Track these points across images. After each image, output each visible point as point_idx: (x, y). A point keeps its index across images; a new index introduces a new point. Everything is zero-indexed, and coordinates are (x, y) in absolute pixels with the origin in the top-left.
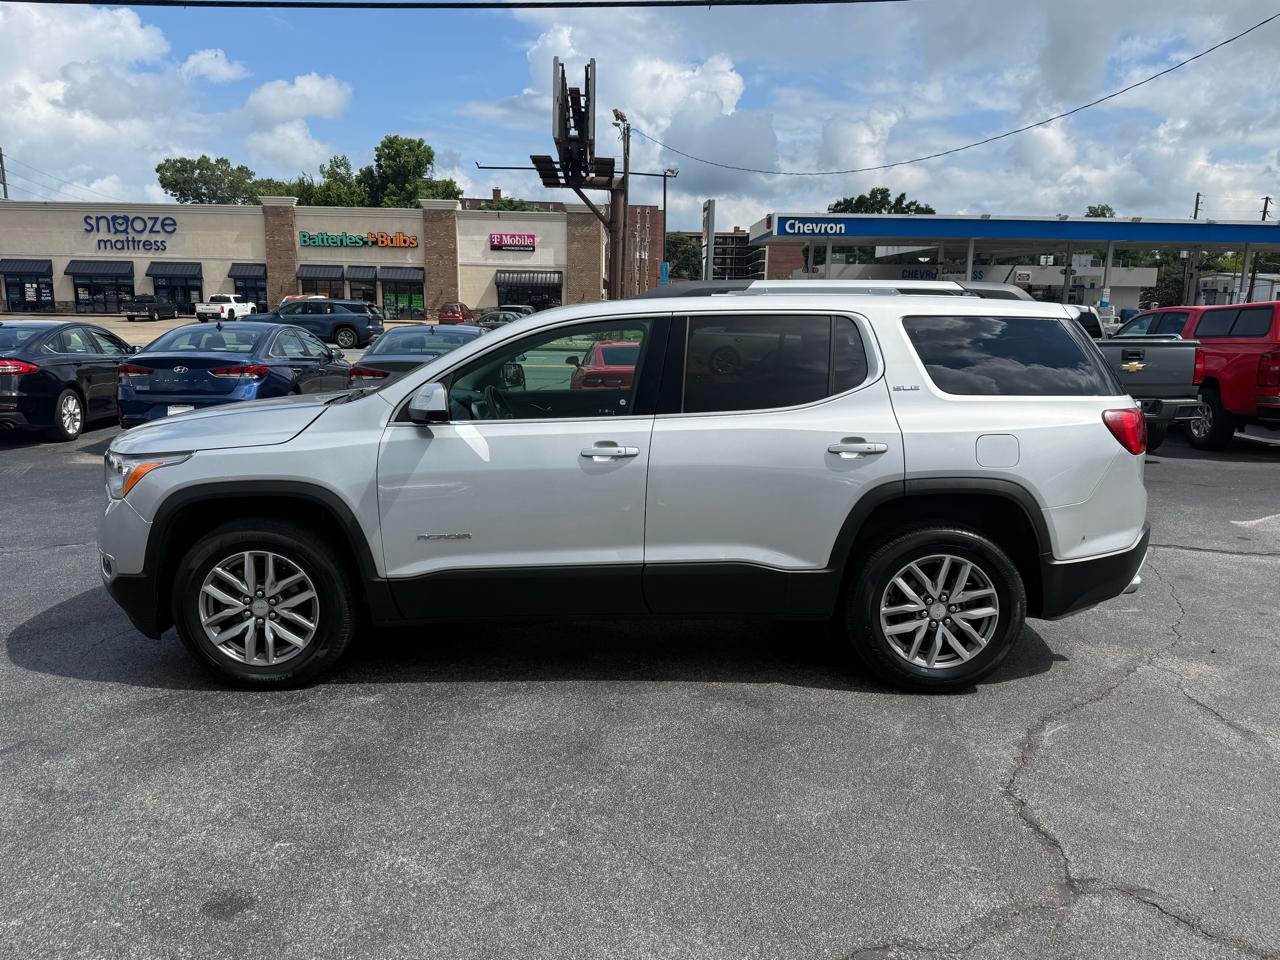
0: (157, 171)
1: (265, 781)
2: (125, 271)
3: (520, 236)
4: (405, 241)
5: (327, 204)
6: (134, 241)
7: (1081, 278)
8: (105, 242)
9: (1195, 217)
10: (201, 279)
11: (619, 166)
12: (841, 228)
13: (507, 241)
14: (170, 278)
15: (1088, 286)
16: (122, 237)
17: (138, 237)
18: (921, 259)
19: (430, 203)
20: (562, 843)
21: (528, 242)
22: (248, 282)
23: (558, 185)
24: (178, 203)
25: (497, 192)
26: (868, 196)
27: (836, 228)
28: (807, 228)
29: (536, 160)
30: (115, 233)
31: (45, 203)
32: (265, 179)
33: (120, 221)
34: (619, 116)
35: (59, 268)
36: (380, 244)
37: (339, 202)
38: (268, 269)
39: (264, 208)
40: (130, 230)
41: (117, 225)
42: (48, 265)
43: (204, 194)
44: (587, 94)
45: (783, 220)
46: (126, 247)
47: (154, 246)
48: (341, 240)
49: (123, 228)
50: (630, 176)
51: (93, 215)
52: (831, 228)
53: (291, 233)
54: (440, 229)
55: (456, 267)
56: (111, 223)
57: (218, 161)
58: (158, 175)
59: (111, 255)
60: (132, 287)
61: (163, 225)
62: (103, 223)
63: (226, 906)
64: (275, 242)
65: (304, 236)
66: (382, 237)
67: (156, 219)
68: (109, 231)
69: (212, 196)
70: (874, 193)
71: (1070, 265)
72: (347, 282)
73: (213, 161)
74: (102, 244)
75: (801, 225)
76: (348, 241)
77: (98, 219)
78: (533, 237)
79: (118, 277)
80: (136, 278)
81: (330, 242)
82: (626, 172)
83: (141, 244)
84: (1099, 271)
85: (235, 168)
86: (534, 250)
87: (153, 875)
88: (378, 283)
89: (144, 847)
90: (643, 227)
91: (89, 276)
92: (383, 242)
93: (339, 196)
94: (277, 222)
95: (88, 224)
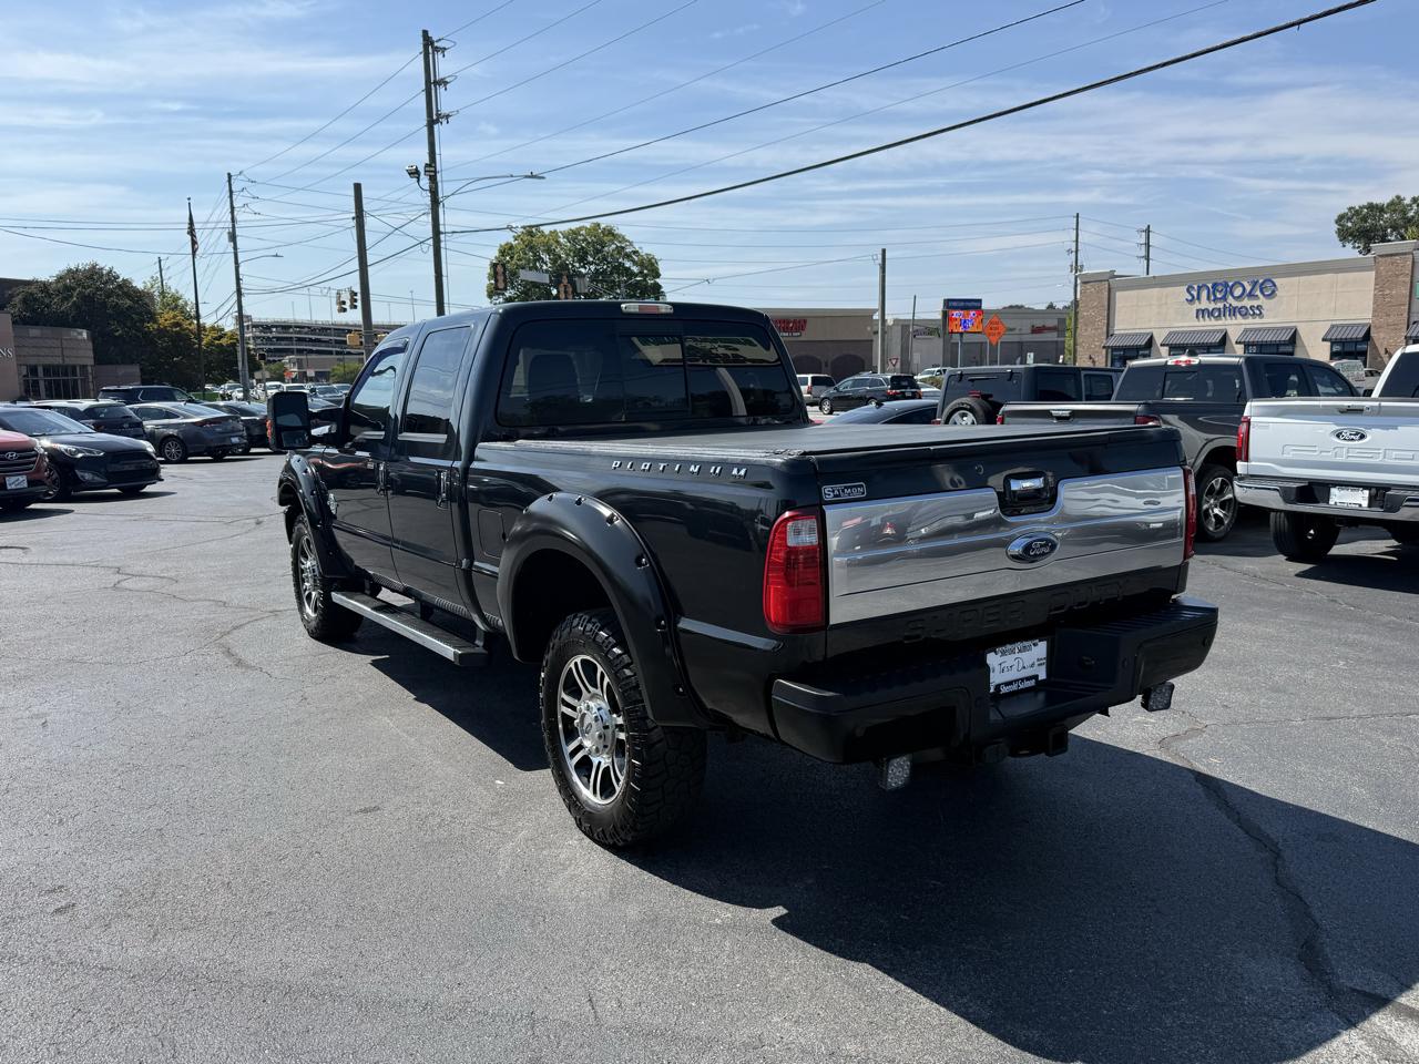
0: (1336, 222)
2: (1218, 338)
6: (1230, 308)
8: (1203, 311)
10: (1294, 345)
14: (1261, 344)
16: (1220, 305)
17: (1235, 304)
22: (1346, 346)
30: (1214, 301)
33: (1220, 288)
35: (1159, 338)
38: (1373, 330)
39: (1376, 258)
40: (1228, 297)
41: (1217, 293)
42: (1148, 337)
46: (1222, 315)
47: (1250, 312)
49: (1219, 295)
51: (1196, 286)
53: (1406, 284)
56: (1211, 291)
59: (1208, 324)
61: (1262, 288)
62: (1204, 292)
64: (1385, 297)
67: (1256, 282)
68: (1208, 298)
74: (1200, 314)
77: (1200, 288)
79: (1209, 346)
83: (1237, 310)
94: (1390, 273)
95: (1191, 294)
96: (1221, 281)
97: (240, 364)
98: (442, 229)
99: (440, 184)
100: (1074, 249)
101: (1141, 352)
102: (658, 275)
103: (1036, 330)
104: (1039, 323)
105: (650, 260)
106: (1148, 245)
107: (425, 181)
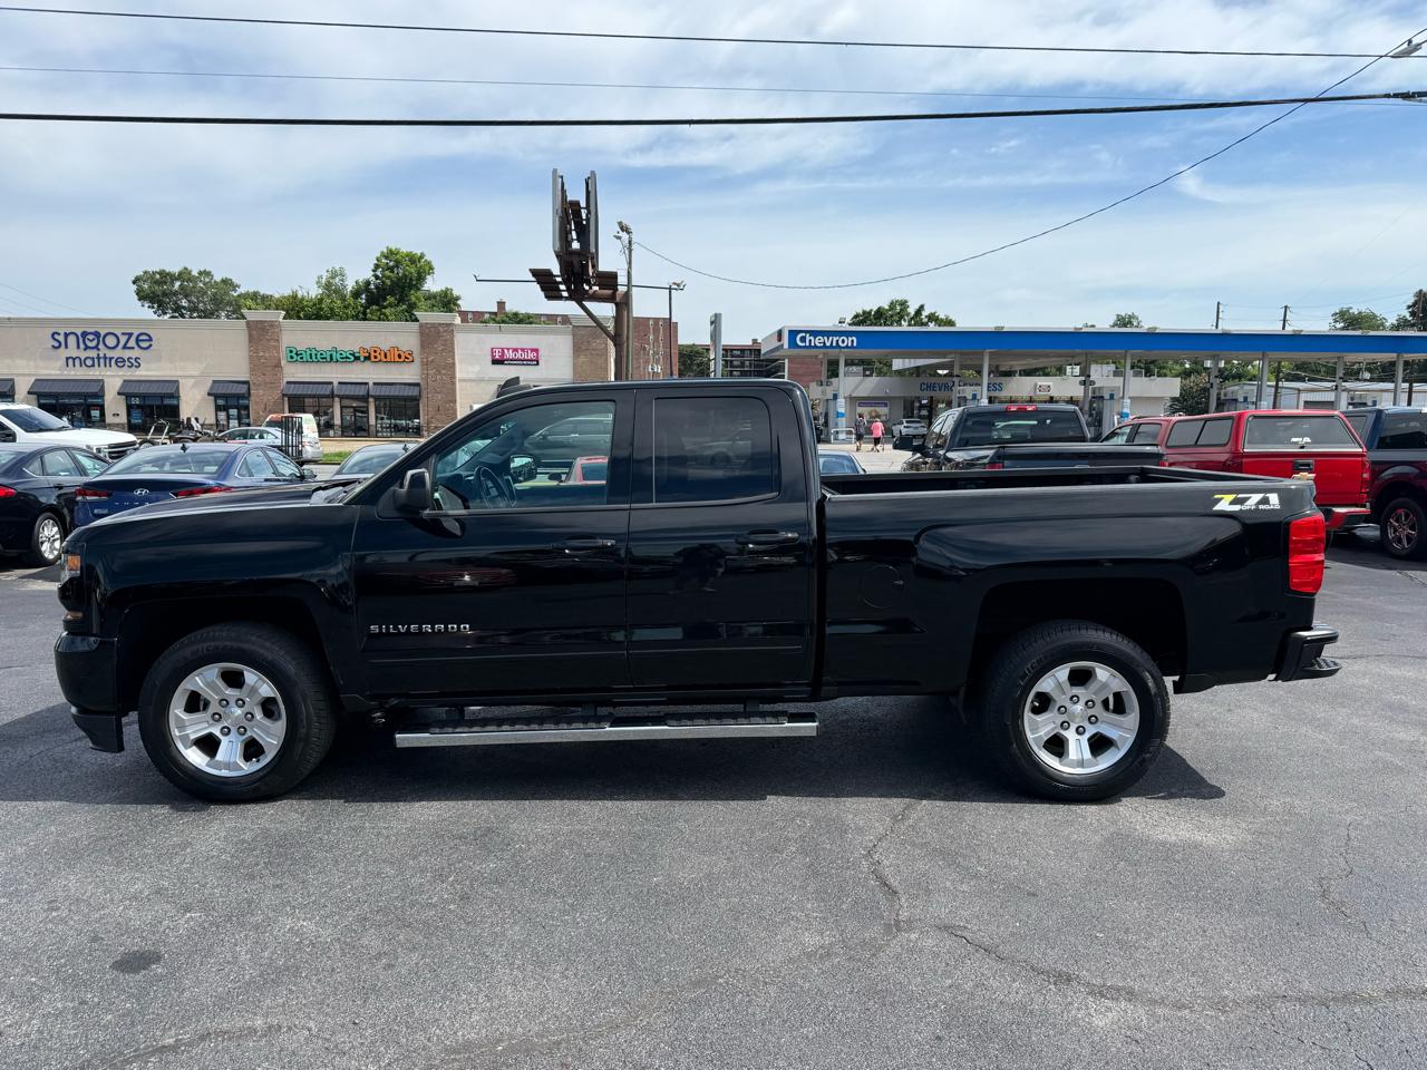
0: (134, 283)
1: (185, 866)
2: (94, 389)
3: (523, 350)
4: (400, 356)
5: (318, 317)
6: (105, 358)
7: (1100, 388)
8: (74, 359)
9: (1217, 327)
10: (178, 398)
11: (622, 279)
12: (852, 341)
13: (509, 354)
14: (143, 396)
15: (1107, 396)
16: (93, 353)
17: (110, 354)
18: (940, 372)
19: (426, 316)
20: (452, 907)
21: (531, 355)
22: (232, 401)
23: (560, 298)
24: (155, 317)
25: (501, 304)
26: (887, 307)
27: (848, 341)
28: (818, 341)
29: (535, 273)
30: (85, 349)
31: (9, 319)
32: (251, 290)
33: (91, 337)
34: (624, 228)
36: (373, 359)
37: (330, 315)
38: (252, 387)
39: (248, 323)
40: (101, 346)
41: (87, 342)
42: (11, 383)
43: (184, 307)
44: (588, 207)
45: (793, 333)
46: (96, 364)
47: (127, 363)
48: (331, 356)
49: (94, 344)
50: (634, 289)
51: (62, 332)
52: (843, 341)
53: (277, 348)
54: (437, 344)
55: (454, 384)
56: (81, 339)
57: (200, 273)
58: (135, 287)
60: (102, 405)
61: (137, 340)
62: (72, 340)
63: (135, 962)
64: (259, 358)
65: (291, 352)
66: (375, 351)
67: (130, 335)
68: (78, 347)
69: (193, 309)
70: (892, 306)
71: (1089, 376)
72: (337, 399)
73: (195, 273)
74: (70, 361)
75: (812, 338)
76: (339, 357)
77: (66, 335)
78: (536, 351)
79: (86, 396)
80: (106, 396)
81: (319, 356)
82: (629, 285)
83: (113, 361)
84: (1118, 381)
85: (218, 278)
86: (538, 364)
87: (71, 942)
88: (371, 400)
89: (63, 921)
90: (656, 339)
91: (56, 396)
92: (376, 357)
93: (332, 309)
94: (260, 335)
95: (55, 340)
96: (92, 330)
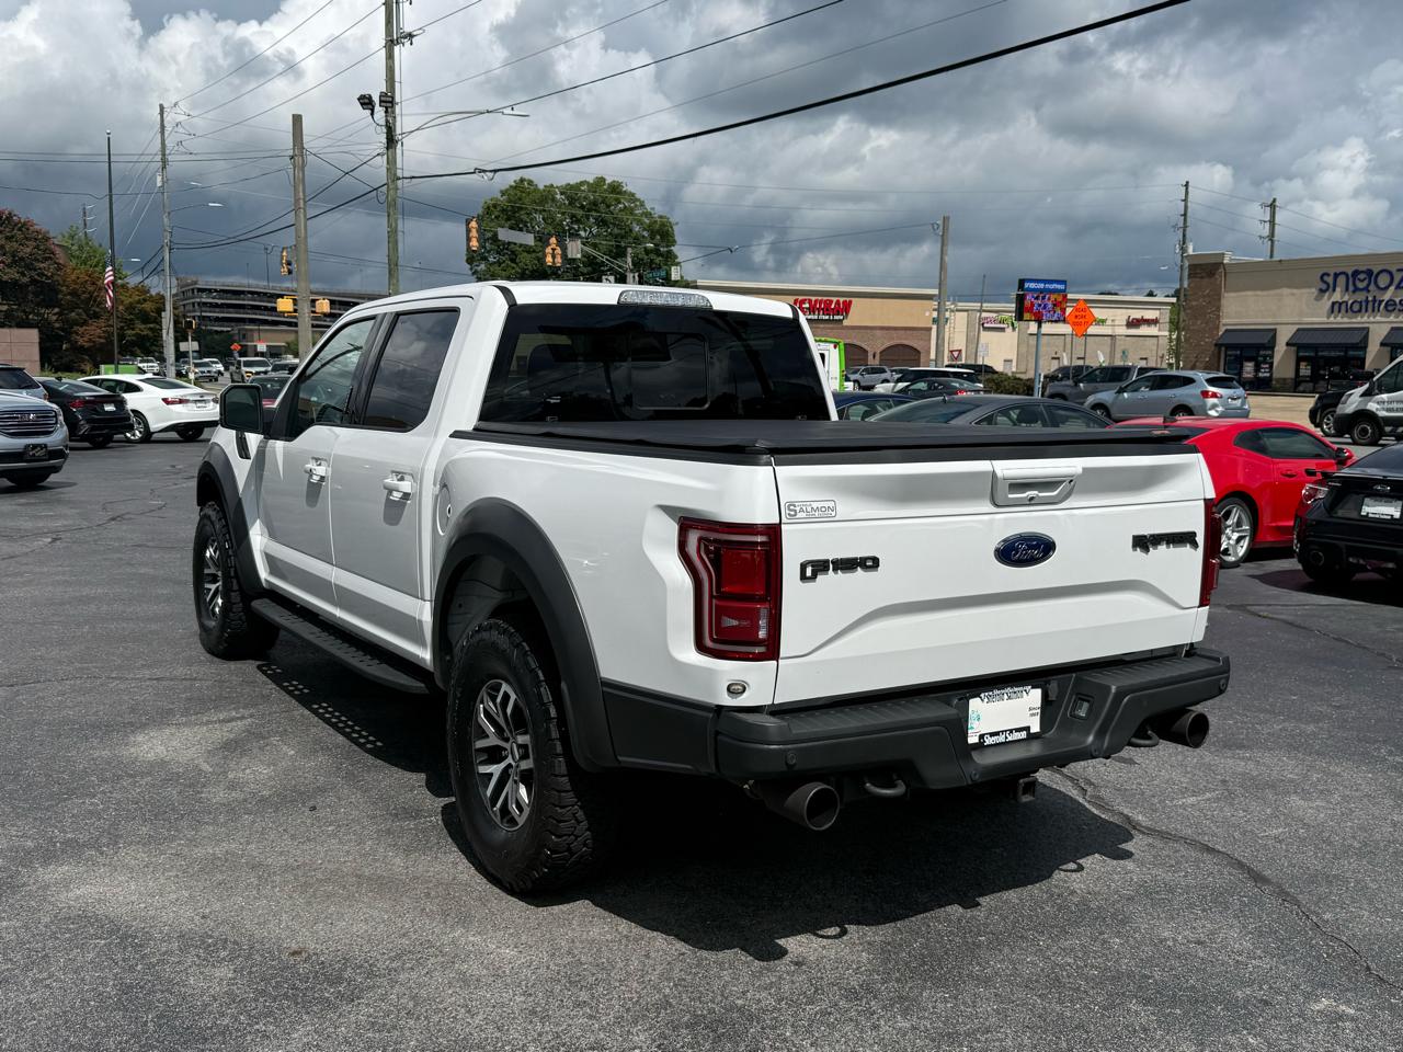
2: (1356, 339)
6: (1374, 301)
8: (1340, 304)
16: (1360, 297)
17: (1380, 296)
30: (1354, 292)
31: (1280, 261)
33: (1362, 276)
35: (1284, 336)
40: (1372, 287)
41: (1357, 282)
42: (1272, 335)
46: (1364, 310)
49: (1361, 285)
51: (1331, 272)
56: (1351, 280)
59: (1346, 320)
60: (1363, 360)
62: (1341, 279)
68: (1347, 289)
74: (1336, 307)
77: (1336, 276)
79: (1347, 347)
80: (1369, 349)
83: (1383, 304)
91: (1315, 348)
95: (1325, 282)
96: (1361, 269)
97: (164, 332)
98: (399, 173)
99: (398, 119)
100: (1182, 225)
101: (1262, 353)
102: (674, 243)
103: (1134, 323)
104: (1137, 314)
105: (663, 225)
106: (1272, 222)
107: (380, 112)
